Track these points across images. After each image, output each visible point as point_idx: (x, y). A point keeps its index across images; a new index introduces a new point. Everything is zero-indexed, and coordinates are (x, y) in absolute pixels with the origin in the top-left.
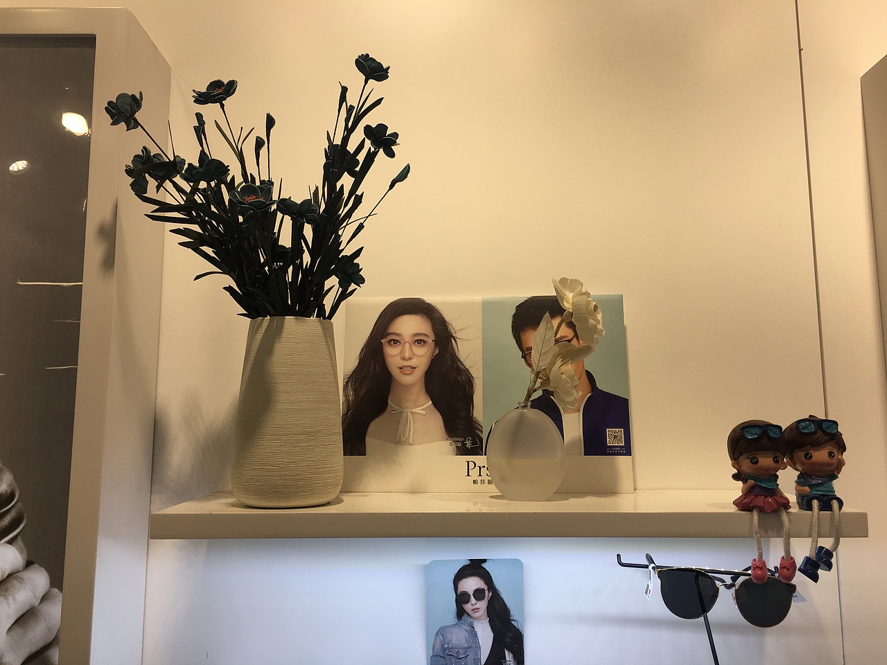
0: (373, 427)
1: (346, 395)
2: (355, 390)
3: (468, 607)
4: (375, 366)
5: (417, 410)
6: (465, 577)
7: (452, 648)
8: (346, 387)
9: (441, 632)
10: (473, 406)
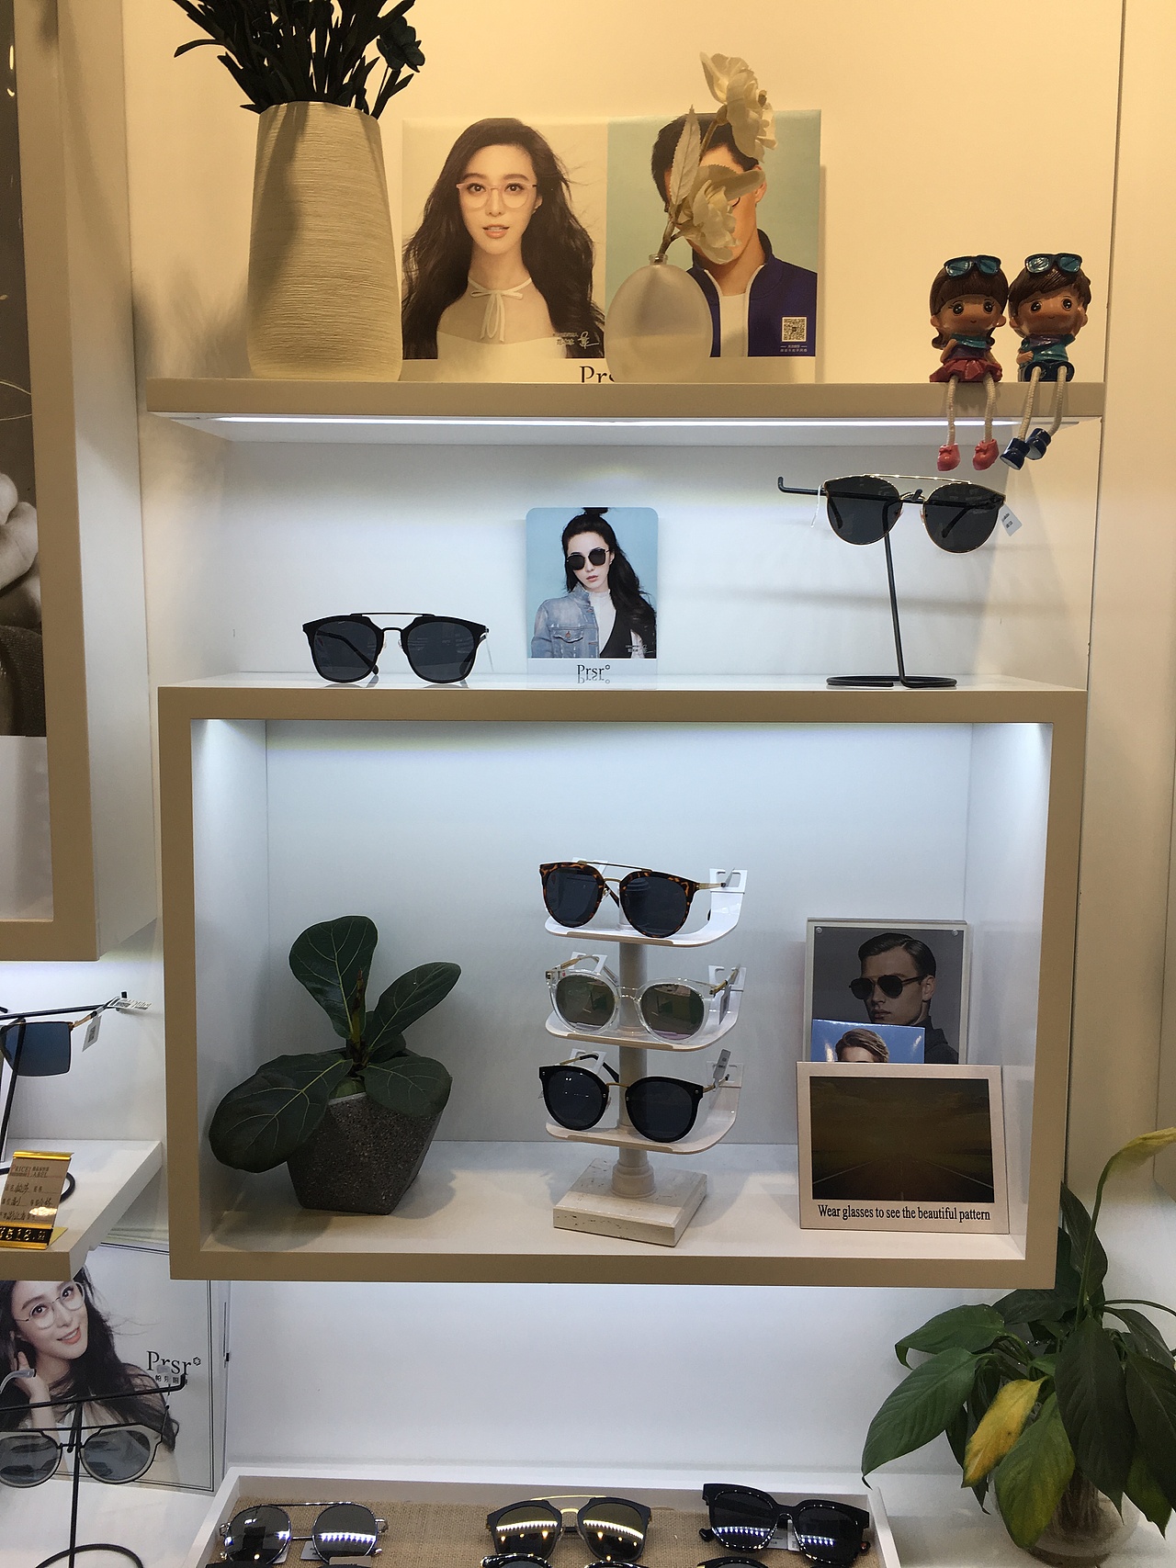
0: (447, 317)
1: (407, 270)
2: (419, 262)
3: (581, 574)
4: (448, 225)
5: (511, 292)
6: (579, 532)
7: (560, 629)
8: (406, 258)
9: (546, 606)
10: (591, 286)
